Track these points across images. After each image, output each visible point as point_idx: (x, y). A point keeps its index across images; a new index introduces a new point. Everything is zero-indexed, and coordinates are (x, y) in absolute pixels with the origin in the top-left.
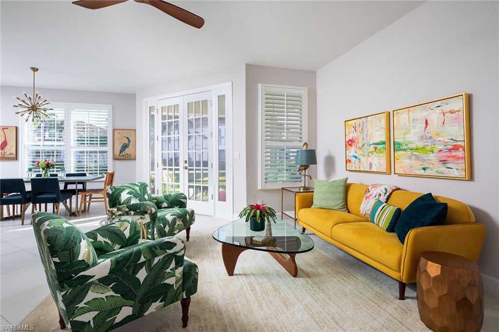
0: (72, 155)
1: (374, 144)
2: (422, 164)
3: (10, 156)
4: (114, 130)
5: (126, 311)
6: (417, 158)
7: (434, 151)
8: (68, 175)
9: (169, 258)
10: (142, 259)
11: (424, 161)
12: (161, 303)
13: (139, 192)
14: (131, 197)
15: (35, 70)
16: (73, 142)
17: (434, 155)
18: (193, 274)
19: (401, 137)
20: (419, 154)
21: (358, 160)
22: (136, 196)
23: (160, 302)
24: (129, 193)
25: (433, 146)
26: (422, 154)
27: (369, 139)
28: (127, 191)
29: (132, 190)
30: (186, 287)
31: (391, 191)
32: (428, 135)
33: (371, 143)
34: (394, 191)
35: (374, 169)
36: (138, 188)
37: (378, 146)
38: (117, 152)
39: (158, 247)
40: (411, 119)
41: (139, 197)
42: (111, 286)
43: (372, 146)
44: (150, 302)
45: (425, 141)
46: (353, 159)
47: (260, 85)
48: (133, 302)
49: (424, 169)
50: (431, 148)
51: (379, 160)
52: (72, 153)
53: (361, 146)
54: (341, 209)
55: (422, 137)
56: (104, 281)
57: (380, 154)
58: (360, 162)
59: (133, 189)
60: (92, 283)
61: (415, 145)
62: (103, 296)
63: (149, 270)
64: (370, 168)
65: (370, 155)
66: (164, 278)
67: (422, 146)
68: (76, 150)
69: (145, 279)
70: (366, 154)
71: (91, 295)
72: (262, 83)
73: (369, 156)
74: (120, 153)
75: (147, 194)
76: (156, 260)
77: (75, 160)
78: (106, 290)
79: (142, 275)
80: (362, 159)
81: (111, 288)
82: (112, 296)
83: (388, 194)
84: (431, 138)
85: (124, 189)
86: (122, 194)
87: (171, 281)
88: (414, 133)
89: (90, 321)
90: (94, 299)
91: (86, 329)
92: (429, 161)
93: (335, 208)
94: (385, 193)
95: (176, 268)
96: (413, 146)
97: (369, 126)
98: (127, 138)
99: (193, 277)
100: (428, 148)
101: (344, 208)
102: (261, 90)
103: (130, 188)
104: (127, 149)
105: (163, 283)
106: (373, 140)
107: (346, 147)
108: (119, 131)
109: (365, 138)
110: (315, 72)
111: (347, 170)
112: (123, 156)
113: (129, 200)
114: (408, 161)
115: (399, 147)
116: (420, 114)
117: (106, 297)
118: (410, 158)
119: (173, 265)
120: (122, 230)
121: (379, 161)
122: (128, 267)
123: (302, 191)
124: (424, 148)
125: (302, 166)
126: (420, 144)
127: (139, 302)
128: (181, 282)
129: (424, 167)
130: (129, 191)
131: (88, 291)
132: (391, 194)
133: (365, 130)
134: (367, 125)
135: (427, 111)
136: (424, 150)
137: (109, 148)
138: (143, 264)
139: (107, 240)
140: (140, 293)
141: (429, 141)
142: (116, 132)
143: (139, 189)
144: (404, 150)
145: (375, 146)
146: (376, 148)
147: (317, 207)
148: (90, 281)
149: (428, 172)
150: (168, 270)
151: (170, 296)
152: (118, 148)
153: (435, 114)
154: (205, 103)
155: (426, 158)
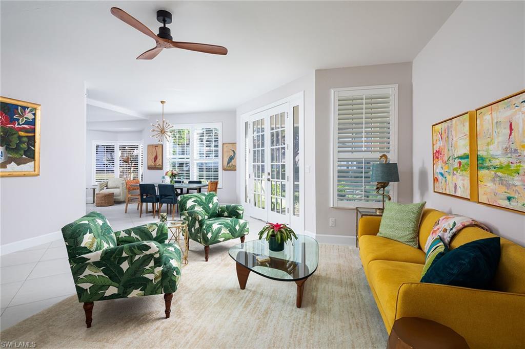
0: (195, 166)
1: (458, 157)
2: (506, 191)
3: (158, 167)
4: (223, 144)
5: (112, 290)
6: (502, 181)
7: (520, 172)
8: (190, 182)
9: (148, 258)
10: (124, 255)
11: (508, 186)
12: (141, 292)
13: (204, 201)
14: (195, 205)
15: (162, 102)
16: (196, 156)
17: (520, 179)
18: (170, 276)
19: (484, 149)
20: (503, 175)
21: (444, 178)
22: (200, 204)
23: (140, 290)
24: (194, 201)
25: (518, 164)
26: (506, 175)
27: (453, 151)
28: (193, 199)
29: (199, 200)
30: (164, 285)
31: (461, 226)
32: (513, 147)
33: (456, 157)
34: (465, 227)
35: (459, 194)
36: (204, 197)
37: (463, 161)
38: (225, 163)
39: (136, 248)
40: (495, 121)
41: (203, 205)
42: (101, 269)
43: (457, 161)
44: (131, 289)
45: (509, 155)
46: (440, 177)
47: (332, 91)
48: (118, 285)
49: (509, 199)
50: (517, 166)
51: (463, 180)
52: (195, 164)
53: (447, 159)
54: (407, 242)
55: (506, 148)
56: (97, 264)
57: (464, 173)
58: (446, 181)
59: (199, 198)
60: (88, 263)
61: (499, 161)
62: (96, 274)
63: (131, 263)
64: (455, 192)
65: (455, 172)
66: (143, 273)
67: (506, 163)
68: (198, 162)
69: (127, 270)
70: (451, 171)
71: (87, 272)
72: (334, 88)
73: (454, 174)
74: (228, 164)
75: (213, 203)
76: (137, 257)
77: (198, 170)
78: (98, 271)
79: (125, 266)
80: (449, 178)
81: (102, 270)
82: (102, 276)
83: (454, 230)
84: (516, 150)
85: (191, 198)
86: (188, 202)
87: (150, 276)
88: (498, 142)
89: (87, 289)
90: (90, 275)
91: (85, 293)
92: (514, 187)
93: (401, 240)
94: (451, 229)
95: (155, 267)
96: (496, 162)
97: (453, 133)
98: (233, 151)
99: (169, 278)
100: (513, 167)
101: (414, 241)
102: (334, 95)
103: (197, 197)
104: (233, 161)
105: (143, 277)
106: (457, 152)
107: (434, 160)
108: (227, 145)
109: (450, 148)
110: (411, 63)
111: (434, 192)
112: (230, 166)
113: (193, 207)
114: (490, 185)
115: (483, 164)
116: (502, 114)
117: (98, 276)
118: (493, 180)
119: (152, 264)
120: (150, 230)
121: (462, 183)
122: (115, 258)
123: (378, 213)
124: (508, 166)
125: (379, 183)
126: (503, 160)
127: (122, 286)
128: (159, 279)
129: (508, 195)
130: (195, 199)
131: (85, 269)
132: (459, 231)
133: (451, 137)
134: (451, 131)
135: (511, 110)
136: (508, 170)
137: (219, 160)
138: (125, 258)
139: (138, 237)
140: (123, 279)
141: (514, 155)
142: (225, 146)
143: (206, 198)
144: (488, 168)
145: (460, 160)
146: (460, 163)
147: (381, 235)
148: (88, 262)
149: (513, 205)
150: (147, 267)
151: (148, 287)
152: (226, 160)
153: (520, 113)
154: (282, 115)
155: (510, 182)
